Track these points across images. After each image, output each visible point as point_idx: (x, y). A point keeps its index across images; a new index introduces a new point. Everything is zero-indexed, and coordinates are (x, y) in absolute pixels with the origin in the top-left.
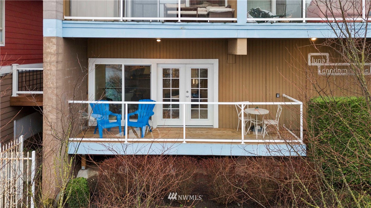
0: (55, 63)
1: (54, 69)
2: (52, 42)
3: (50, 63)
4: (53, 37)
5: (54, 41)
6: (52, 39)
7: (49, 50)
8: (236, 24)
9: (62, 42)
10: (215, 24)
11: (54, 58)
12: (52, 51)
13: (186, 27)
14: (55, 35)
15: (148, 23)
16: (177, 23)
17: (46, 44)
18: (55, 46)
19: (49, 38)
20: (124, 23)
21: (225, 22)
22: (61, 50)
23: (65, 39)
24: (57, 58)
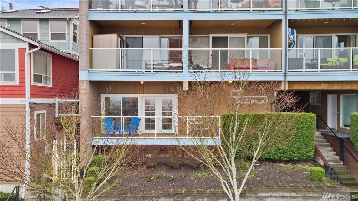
0: (85, 94)
1: (85, 97)
2: (84, 83)
3: (83, 94)
4: (85, 80)
5: (85, 82)
6: (84, 81)
7: (82, 87)
8: (182, 73)
9: (88, 83)
10: (171, 73)
11: (85, 92)
12: (84, 87)
13: (156, 75)
14: (85, 79)
15: (135, 72)
16: (151, 73)
17: (80, 84)
18: (86, 85)
19: (82, 81)
20: (122, 72)
21: (176, 72)
22: (88, 88)
23: (90, 81)
24: (87, 91)
